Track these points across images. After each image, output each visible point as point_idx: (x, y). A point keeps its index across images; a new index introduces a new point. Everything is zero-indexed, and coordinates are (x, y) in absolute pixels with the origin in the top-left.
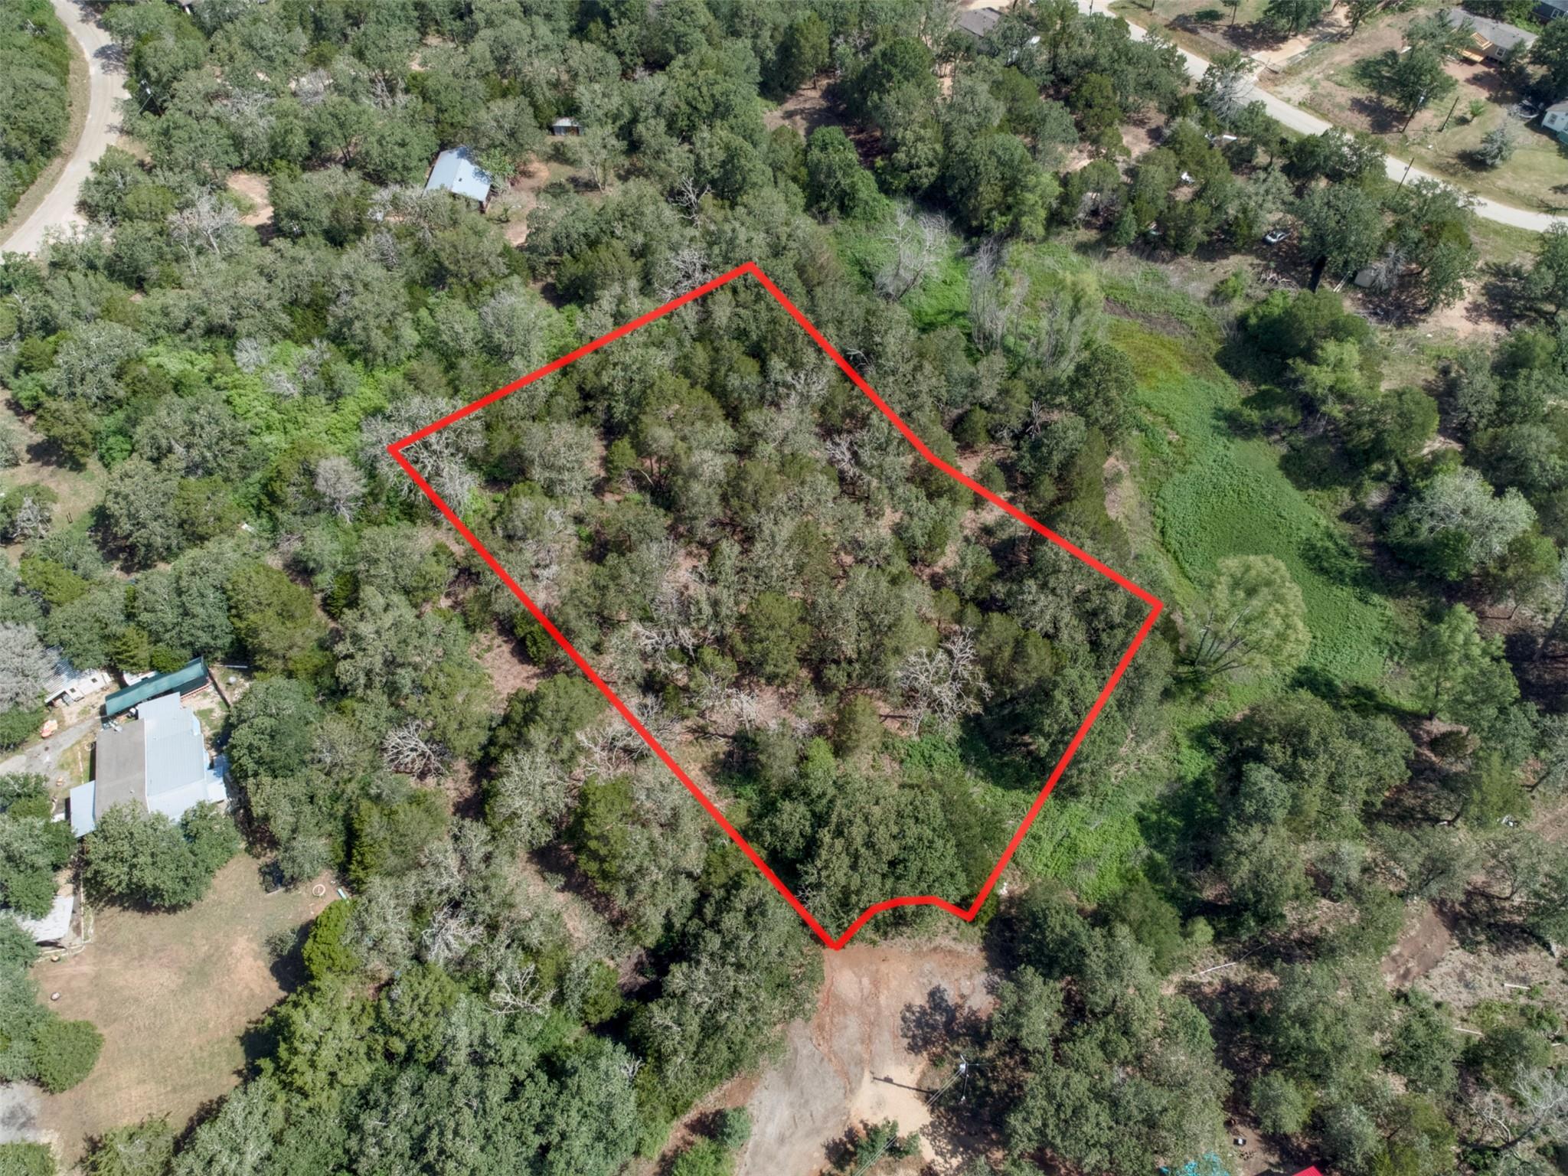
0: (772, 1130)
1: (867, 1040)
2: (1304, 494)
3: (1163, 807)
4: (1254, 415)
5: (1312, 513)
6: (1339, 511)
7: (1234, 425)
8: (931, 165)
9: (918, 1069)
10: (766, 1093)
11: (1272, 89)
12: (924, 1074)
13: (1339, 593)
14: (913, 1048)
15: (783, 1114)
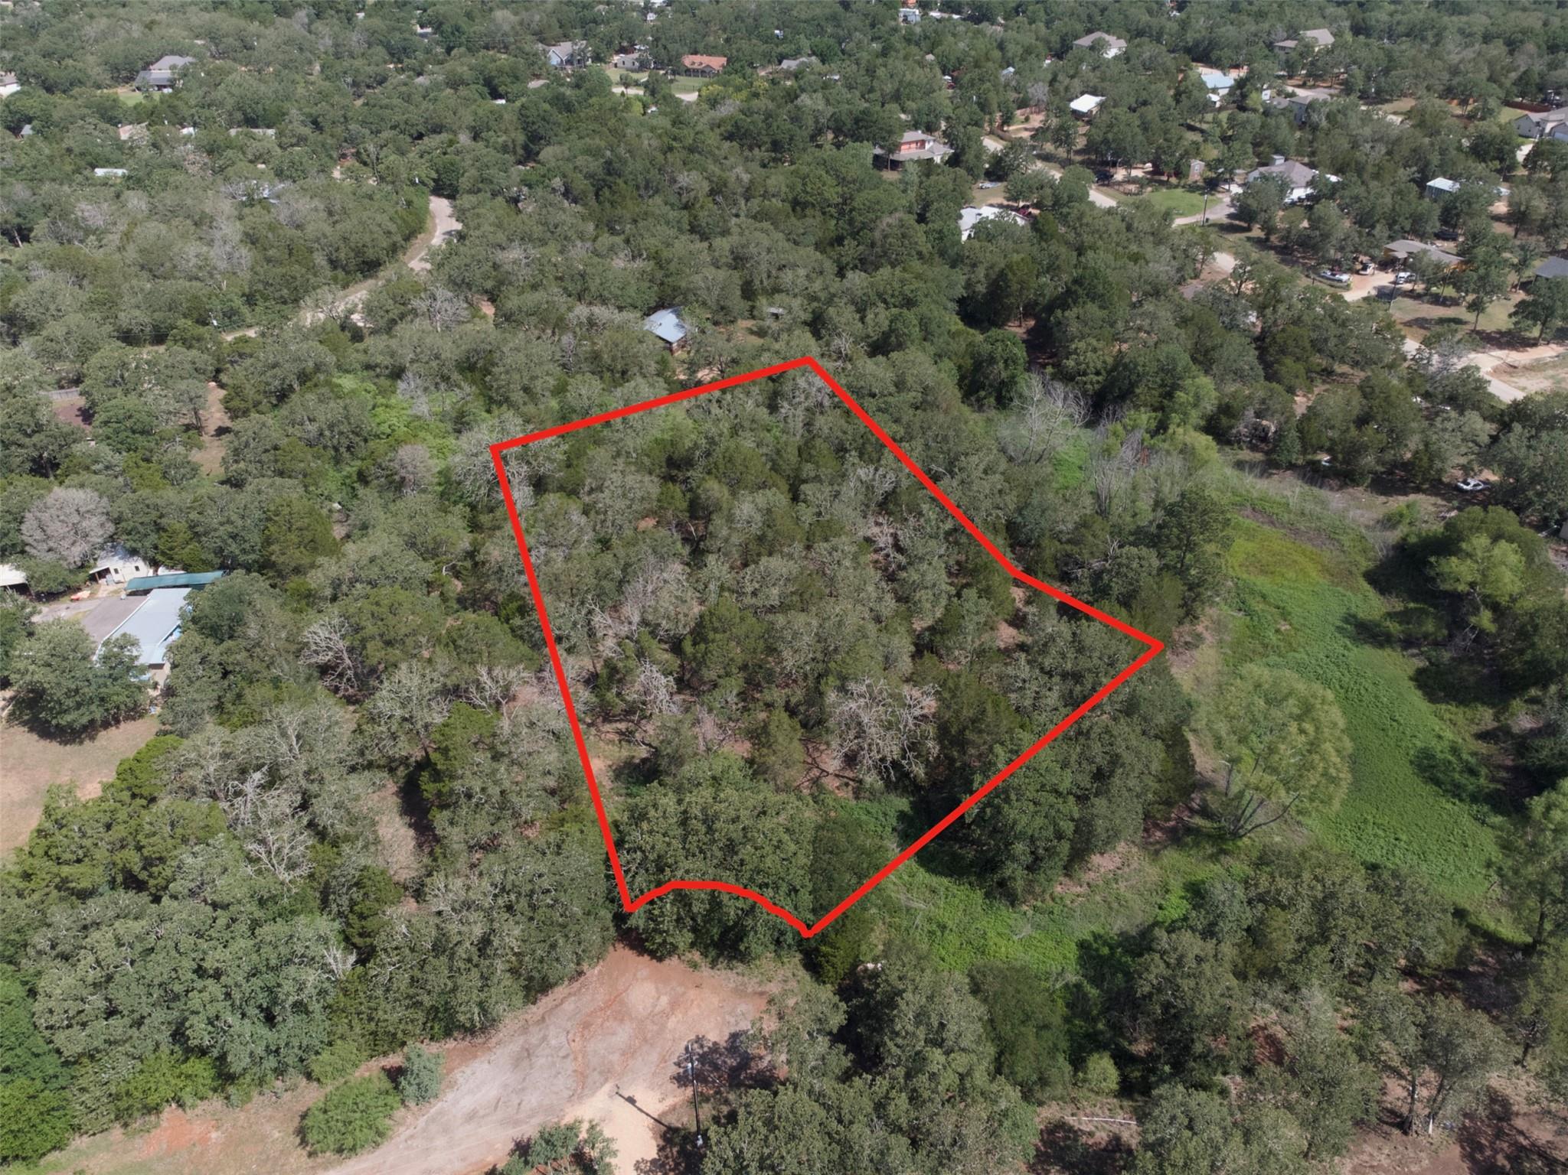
0: (467, 1103)
1: (629, 1053)
2: (1433, 707)
3: (1120, 944)
4: (1394, 627)
5: (1437, 725)
6: (1475, 729)
7: (1367, 633)
8: (1098, 373)
9: (670, 1101)
10: (486, 1066)
11: (1507, 378)
12: (673, 1108)
13: (1449, 806)
14: (681, 1080)
15: (491, 1092)
